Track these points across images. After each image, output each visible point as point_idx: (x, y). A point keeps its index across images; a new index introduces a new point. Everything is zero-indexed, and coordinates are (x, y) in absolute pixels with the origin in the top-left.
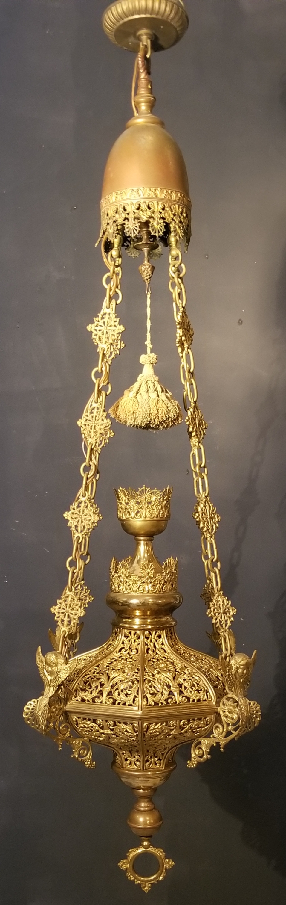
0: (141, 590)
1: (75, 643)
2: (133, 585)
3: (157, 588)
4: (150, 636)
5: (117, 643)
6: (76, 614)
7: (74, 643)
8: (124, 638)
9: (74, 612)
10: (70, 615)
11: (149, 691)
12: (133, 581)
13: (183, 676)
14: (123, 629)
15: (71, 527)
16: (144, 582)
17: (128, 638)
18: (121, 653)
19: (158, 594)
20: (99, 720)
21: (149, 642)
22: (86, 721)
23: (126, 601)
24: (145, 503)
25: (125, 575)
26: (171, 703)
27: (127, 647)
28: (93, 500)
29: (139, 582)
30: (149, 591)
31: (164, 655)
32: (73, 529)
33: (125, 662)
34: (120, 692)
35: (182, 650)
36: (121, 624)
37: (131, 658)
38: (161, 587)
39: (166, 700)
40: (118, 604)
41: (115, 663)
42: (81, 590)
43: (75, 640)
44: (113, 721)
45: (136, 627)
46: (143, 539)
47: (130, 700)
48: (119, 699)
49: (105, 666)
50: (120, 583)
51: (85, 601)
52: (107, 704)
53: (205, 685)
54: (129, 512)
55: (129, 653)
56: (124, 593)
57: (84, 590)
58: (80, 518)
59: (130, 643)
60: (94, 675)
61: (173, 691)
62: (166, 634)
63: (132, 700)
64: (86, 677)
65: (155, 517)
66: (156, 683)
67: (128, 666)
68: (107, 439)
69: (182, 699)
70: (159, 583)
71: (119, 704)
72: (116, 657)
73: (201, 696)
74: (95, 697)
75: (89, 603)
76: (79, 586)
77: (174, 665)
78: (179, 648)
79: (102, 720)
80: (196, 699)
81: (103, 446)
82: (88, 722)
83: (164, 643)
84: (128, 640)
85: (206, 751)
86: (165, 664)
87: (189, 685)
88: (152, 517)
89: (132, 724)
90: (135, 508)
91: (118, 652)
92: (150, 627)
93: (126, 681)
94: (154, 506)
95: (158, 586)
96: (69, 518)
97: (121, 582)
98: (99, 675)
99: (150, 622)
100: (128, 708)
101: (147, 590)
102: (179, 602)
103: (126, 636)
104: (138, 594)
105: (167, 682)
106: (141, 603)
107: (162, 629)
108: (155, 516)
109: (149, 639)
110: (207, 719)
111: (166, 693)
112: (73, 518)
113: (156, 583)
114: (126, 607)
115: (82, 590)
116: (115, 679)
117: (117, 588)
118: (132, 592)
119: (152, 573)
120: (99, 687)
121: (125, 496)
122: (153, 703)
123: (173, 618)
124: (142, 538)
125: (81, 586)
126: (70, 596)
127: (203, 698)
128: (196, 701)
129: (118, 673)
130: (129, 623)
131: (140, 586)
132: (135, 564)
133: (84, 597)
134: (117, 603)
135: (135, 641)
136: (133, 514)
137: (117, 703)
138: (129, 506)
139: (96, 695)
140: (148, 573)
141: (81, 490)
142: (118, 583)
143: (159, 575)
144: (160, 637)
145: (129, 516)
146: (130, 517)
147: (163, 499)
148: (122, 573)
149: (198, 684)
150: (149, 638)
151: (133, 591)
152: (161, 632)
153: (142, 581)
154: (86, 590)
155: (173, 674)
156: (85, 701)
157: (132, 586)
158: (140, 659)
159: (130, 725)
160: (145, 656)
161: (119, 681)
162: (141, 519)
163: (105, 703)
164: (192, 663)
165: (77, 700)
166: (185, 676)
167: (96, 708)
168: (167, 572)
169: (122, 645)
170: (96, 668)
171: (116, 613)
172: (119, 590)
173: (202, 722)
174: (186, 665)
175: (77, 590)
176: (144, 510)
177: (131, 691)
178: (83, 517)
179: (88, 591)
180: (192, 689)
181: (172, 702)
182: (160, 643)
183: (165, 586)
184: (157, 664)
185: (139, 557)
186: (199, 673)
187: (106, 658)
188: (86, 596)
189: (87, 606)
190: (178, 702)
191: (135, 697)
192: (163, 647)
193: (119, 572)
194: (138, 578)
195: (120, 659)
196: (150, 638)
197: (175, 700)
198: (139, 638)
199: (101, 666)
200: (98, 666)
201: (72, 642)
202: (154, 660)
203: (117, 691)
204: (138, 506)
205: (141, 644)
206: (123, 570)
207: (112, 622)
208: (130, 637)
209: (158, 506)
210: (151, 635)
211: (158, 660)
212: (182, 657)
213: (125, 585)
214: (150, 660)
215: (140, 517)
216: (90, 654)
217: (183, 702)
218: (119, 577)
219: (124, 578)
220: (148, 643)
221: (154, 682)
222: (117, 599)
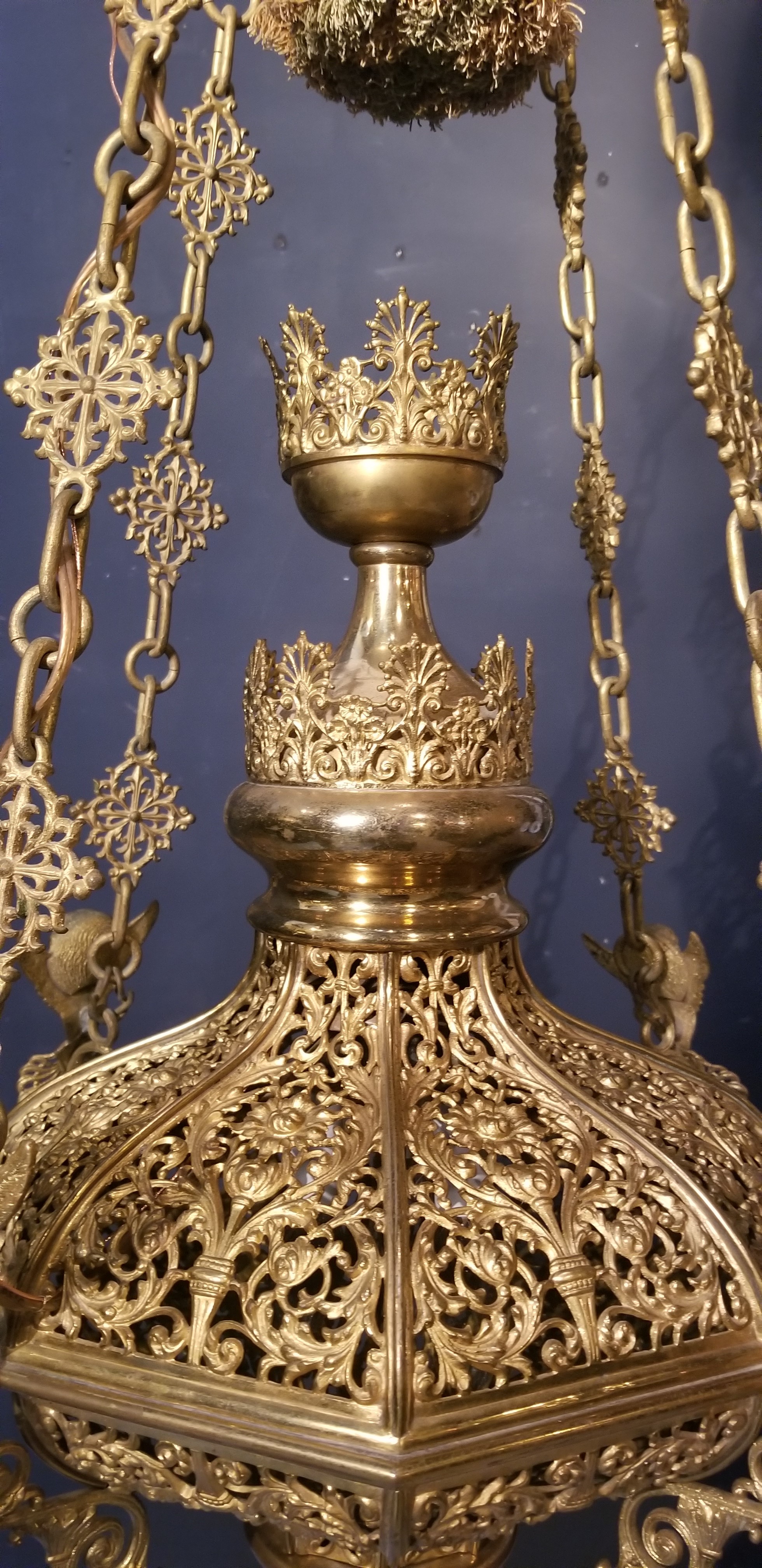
0: (385, 768)
1: (123, 979)
2: (345, 746)
3: (459, 762)
4: (423, 980)
5: (273, 1007)
6: (50, 885)
7: (118, 979)
8: (304, 986)
9: (42, 872)
10: (23, 889)
11: (443, 1304)
12: (347, 730)
13: (597, 1191)
14: (301, 947)
15: (38, 441)
16: (397, 735)
17: (324, 987)
18: (291, 1055)
19: (463, 790)
20: (170, 1446)
21: (416, 1005)
22: (107, 1441)
23: (315, 822)
24: (405, 370)
25: (312, 701)
26: (558, 1365)
27: (316, 1027)
28: (187, 444)
29: (377, 735)
30: (418, 776)
31: (489, 1066)
32: (47, 448)
33: (309, 1108)
34: (285, 1306)
35: (551, 1032)
36: (289, 924)
37: (336, 1088)
38: (473, 755)
39: (532, 1352)
40: (278, 833)
41: (260, 1113)
42: (143, 786)
43: (121, 968)
44: (242, 1463)
45: (352, 937)
46: (390, 555)
47: (336, 1364)
48: (276, 1349)
49: (212, 1135)
50: (290, 741)
51: (158, 827)
52: (212, 1367)
53: (710, 1240)
54: (327, 418)
55: (324, 1061)
56: (306, 784)
57: (157, 785)
58: (86, 391)
59: (329, 1011)
60: (155, 1184)
61: (565, 1290)
62: (490, 963)
63: (347, 1367)
64: (113, 1194)
65: (449, 439)
66: (473, 1249)
67: (325, 1136)
68: (241, 203)
69: (610, 1337)
70: (467, 740)
71: (277, 1374)
72: (264, 1080)
73: (701, 1310)
74: (152, 1321)
75: (172, 834)
76: (137, 770)
77: (543, 1125)
78: (541, 1023)
79: (186, 1450)
80: (678, 1326)
81: (227, 230)
82: (116, 1447)
83: (485, 1010)
84: (320, 993)
85: (701, 1553)
86: (502, 1124)
87: (639, 1247)
88: (437, 437)
89: (346, 1494)
90: (361, 395)
91: (274, 1051)
92: (413, 937)
93: (315, 1234)
94: (447, 391)
95: (460, 751)
96: (32, 400)
97: (293, 734)
98: (181, 1189)
99: (416, 916)
100: (325, 1405)
101: (409, 768)
102: (543, 829)
103: (317, 982)
104: (371, 786)
105: (524, 1236)
106: (383, 828)
107: (474, 946)
108: (450, 436)
109: (418, 992)
110: (722, 1418)
111: (531, 1308)
112: (48, 398)
113: (455, 736)
114: (316, 846)
115: (149, 784)
116: (259, 1221)
117: (276, 764)
118: (346, 781)
119: (437, 692)
120: (173, 1264)
121: (314, 344)
122: (464, 1383)
123: (511, 898)
124: (383, 549)
125: (144, 772)
126: (24, 788)
127: (709, 1318)
128: (677, 1336)
129: (272, 1183)
130: (328, 921)
131: (380, 749)
132: (355, 660)
133: (156, 810)
134: (275, 828)
135: (352, 1002)
136: (347, 427)
137: (267, 1364)
138: (331, 389)
139: (153, 1309)
140: (420, 692)
141: (91, 262)
142: (277, 742)
143: (465, 704)
144: (462, 980)
145: (331, 436)
146: (336, 437)
147: (484, 367)
148: (298, 694)
149: (676, 1238)
150: (416, 984)
151: (348, 774)
152: (470, 958)
153: (392, 729)
154: (163, 785)
155: (549, 1184)
156: (98, 1340)
157: (345, 754)
158: (378, 1096)
159: (339, 1496)
160: (404, 1075)
161: (278, 1237)
162: (381, 449)
163: (204, 1361)
164: (615, 1105)
165: (60, 1329)
166: (612, 1197)
167: (153, 1385)
168: (500, 694)
169: (293, 1017)
170: (169, 1140)
171: (271, 873)
172: (281, 773)
173: (701, 1436)
174: (597, 1123)
175: (128, 784)
176: (399, 403)
177: (341, 1305)
178: (98, 385)
179: (171, 788)
180: (654, 1269)
181: (562, 1361)
182: (467, 1009)
183: (488, 755)
184: (463, 1118)
185: (370, 623)
186: (672, 1172)
187: (221, 1084)
188: (163, 809)
189: (166, 844)
190: (592, 1354)
191: (366, 1344)
192: (478, 1025)
193: (284, 690)
194: (371, 714)
195: (286, 1092)
196: (421, 987)
197: (576, 1347)
198: (370, 985)
199: (195, 1131)
200: (177, 1131)
201: (112, 974)
202: (445, 1098)
203: (265, 1299)
204: (373, 387)
205: (380, 1016)
206: (302, 679)
207: (253, 910)
208: (330, 984)
209: (463, 391)
210: (427, 976)
211: (463, 1094)
212: (562, 1072)
213: (309, 747)
214: (429, 1098)
215: (380, 435)
216: (156, 1049)
217: (615, 1351)
218: (287, 711)
219: (308, 717)
220: (412, 1008)
221: (464, 1242)
222: (275, 808)
